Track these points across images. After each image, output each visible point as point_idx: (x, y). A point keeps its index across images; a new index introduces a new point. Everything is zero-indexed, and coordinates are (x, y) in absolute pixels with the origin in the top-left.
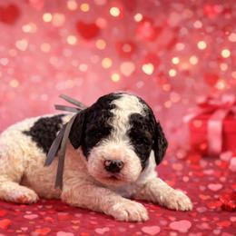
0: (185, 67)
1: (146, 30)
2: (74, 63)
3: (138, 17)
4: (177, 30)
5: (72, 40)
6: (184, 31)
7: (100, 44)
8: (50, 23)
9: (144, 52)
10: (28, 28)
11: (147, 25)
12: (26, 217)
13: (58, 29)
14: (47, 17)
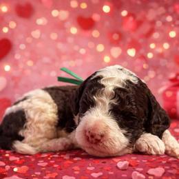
0: (160, 50)
1: (130, 23)
2: (76, 48)
3: (124, 13)
4: (153, 22)
5: (74, 30)
6: (159, 24)
7: (95, 33)
8: (57, 17)
9: (129, 40)
10: (40, 21)
11: (131, 19)
12: (39, 164)
13: (64, 22)
14: (55, 13)
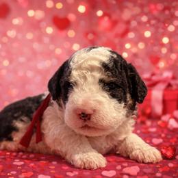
0: (134, 50)
1: (105, 23)
2: (51, 47)
3: (100, 13)
4: (128, 22)
5: (50, 30)
6: (134, 24)
7: (71, 33)
8: (33, 17)
9: (104, 39)
10: (16, 21)
11: (106, 19)
12: (14, 163)
13: (39, 21)
14: (31, 13)
